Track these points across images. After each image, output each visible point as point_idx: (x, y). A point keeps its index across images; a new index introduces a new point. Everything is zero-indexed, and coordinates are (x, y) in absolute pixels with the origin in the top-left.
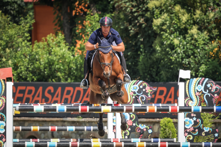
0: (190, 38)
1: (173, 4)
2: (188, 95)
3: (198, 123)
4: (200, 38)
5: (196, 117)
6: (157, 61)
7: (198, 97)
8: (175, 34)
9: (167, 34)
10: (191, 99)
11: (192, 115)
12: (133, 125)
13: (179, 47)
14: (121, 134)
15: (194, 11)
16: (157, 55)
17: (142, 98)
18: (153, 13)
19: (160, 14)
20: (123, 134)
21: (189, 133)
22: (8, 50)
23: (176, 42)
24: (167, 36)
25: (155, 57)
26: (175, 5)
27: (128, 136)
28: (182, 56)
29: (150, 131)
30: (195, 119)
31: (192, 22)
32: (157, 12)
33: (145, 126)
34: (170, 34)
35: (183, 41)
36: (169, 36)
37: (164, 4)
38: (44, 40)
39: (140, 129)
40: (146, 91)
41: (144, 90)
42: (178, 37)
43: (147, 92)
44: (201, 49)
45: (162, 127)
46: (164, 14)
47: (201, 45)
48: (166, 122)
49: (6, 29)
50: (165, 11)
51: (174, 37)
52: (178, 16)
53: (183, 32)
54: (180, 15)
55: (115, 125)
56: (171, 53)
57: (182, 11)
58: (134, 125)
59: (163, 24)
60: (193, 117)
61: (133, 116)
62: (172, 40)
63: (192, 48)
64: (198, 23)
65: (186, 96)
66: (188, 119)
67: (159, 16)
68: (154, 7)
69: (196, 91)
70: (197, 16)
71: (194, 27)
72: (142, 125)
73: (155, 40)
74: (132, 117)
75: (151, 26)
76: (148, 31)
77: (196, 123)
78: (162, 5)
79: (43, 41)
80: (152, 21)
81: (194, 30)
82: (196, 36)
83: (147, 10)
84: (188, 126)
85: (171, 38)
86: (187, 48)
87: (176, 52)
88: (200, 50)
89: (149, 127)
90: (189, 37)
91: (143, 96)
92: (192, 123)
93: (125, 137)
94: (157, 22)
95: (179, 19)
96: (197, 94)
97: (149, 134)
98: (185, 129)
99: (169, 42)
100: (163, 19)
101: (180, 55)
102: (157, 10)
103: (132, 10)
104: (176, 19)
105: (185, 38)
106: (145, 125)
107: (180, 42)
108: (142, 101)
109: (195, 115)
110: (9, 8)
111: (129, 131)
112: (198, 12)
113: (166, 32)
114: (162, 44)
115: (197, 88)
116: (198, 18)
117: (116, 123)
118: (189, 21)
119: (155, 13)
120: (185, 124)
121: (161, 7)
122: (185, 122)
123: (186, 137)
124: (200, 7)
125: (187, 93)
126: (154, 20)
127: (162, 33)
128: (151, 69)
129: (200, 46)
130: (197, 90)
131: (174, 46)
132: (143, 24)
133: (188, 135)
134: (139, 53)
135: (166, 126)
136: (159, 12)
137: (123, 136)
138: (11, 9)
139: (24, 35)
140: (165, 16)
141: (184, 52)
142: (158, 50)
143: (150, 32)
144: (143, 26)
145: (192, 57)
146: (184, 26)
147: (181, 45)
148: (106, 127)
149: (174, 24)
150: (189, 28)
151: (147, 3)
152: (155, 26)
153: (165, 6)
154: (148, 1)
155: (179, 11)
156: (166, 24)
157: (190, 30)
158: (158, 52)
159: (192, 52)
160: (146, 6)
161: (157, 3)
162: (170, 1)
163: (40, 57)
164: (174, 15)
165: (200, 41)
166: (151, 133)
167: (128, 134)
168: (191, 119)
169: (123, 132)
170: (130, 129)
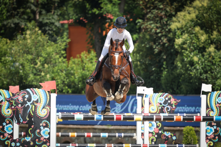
0: (208, 56)
1: (193, 25)
2: (209, 106)
3: (218, 131)
4: (217, 56)
5: (216, 126)
6: (178, 76)
7: (218, 108)
8: (195, 52)
9: (187, 52)
10: (212, 110)
11: (213, 124)
12: (159, 133)
13: (198, 64)
14: (148, 141)
15: (212, 32)
16: (178, 71)
17: (168, 109)
18: (175, 34)
19: (182, 34)
20: (150, 140)
21: (210, 140)
22: (46, 66)
23: (196, 59)
24: (188, 54)
25: (177, 73)
26: (194, 26)
27: (154, 142)
28: (201, 72)
29: (174, 138)
30: (215, 127)
31: (210, 42)
32: (178, 32)
33: (170, 134)
34: (191, 53)
35: (202, 58)
36: (189, 54)
37: (186, 26)
38: (79, 57)
39: (165, 136)
40: (171, 102)
41: (169, 102)
42: (198, 55)
43: (172, 103)
44: (217, 65)
45: (185, 134)
46: (185, 34)
47: (218, 62)
48: (188, 130)
49: (45, 47)
50: (186, 32)
51: (194, 55)
52: (198, 36)
53: (202, 50)
54: (199, 35)
55: (143, 132)
56: (190, 69)
57: (201, 31)
58: (160, 132)
59: (184, 43)
60: (214, 125)
61: (159, 124)
62: (192, 58)
63: (209, 64)
64: (215, 43)
65: (207, 107)
66: (209, 127)
67: (180, 36)
68: (176, 28)
69: (216, 102)
70: (214, 36)
71: (211, 46)
72: (167, 132)
73: (177, 57)
74: (158, 125)
75: (173, 45)
76: (171, 49)
77: (216, 131)
78: (183, 26)
79: (77, 58)
80: (174, 41)
81: (212, 49)
82: (213, 54)
83: (170, 31)
84: (209, 133)
85: (191, 56)
86: (205, 65)
87: (195, 68)
88: (217, 66)
89: (173, 134)
90: (207, 55)
91: (169, 107)
92: (212, 131)
93: (152, 142)
94: (179, 41)
95: (198, 39)
96: (218, 105)
97: (173, 140)
98: (207, 136)
99: (189, 59)
100: (184, 39)
101: (199, 71)
102: (179, 31)
103: (156, 31)
104: (195, 39)
105: (203, 56)
106: (169, 133)
107: (199, 59)
108: (168, 111)
109: (215, 124)
110: (47, 28)
111: (156, 138)
112: (215, 33)
113: (186, 50)
114: (182, 61)
115: (217, 100)
116: (215, 38)
117: (144, 130)
118: (207, 41)
119: (177, 33)
120: (206, 132)
121: (182, 28)
122: (206, 130)
123: (207, 143)
124: (217, 28)
125: (209, 104)
126: (176, 40)
127: (183, 51)
128: (173, 83)
129: (217, 63)
130: (218, 102)
131: (193, 63)
132: (166, 43)
133: (209, 141)
134: (162, 69)
135: (188, 134)
136: (180, 33)
137: (151, 142)
138: (49, 30)
139: (60, 52)
140: (186, 36)
141: (202, 68)
142: (179, 67)
143: (172, 50)
144: (166, 45)
145: (209, 72)
146: (203, 45)
147: (200, 62)
148: (135, 134)
149: (194, 43)
150: (207, 47)
151: (170, 25)
152: (177, 45)
153: (186, 27)
154: (171, 23)
155: (199, 31)
156: (186, 43)
157: (208, 48)
158: (179, 68)
159: (210, 68)
160: (169, 28)
161: (179, 25)
162: (190, 23)
163: (75, 72)
164: (194, 35)
165: (217, 59)
166: (175, 140)
167: (155, 140)
168: (212, 128)
169: (151, 139)
170: (156, 136)
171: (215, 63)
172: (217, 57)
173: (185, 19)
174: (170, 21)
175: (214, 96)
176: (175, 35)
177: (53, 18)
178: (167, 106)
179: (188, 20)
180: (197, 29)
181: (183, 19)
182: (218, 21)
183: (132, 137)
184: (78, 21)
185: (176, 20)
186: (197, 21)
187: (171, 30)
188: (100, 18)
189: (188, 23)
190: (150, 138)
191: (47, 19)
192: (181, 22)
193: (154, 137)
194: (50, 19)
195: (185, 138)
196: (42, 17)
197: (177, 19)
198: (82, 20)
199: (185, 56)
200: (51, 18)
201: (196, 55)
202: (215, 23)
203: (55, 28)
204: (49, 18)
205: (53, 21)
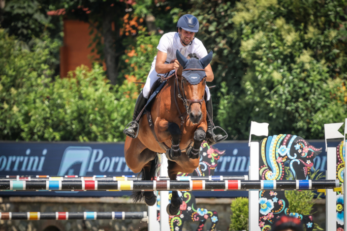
0: (298, 71)
1: (273, 17)
2: (265, 161)
3: (280, 206)
4: (314, 71)
5: (277, 196)
6: (247, 108)
7: (280, 165)
8: (275, 63)
9: (262, 64)
10: (270, 169)
11: (272, 194)
12: (187, 210)
13: (281, 84)
14: (168, 224)
15: (306, 28)
16: (247, 98)
17: (202, 167)
18: (240, 32)
19: (253, 32)
20: (172, 224)
21: (267, 222)
22: (13, 91)
23: (277, 76)
24: (263, 66)
25: (245, 102)
26: (275, 18)
27: (179, 227)
28: (287, 98)
29: (214, 219)
30: (275, 200)
31: (302, 45)
32: (247, 30)
33: (206, 212)
34: (268, 64)
35: (288, 74)
36: (265, 67)
37: (260, 17)
38: (72, 75)
39: (198, 215)
40: (208, 155)
41: (205, 154)
42: (281, 68)
43: (209, 157)
44: (316, 87)
45: (234, 212)
46: (258, 32)
47: (316, 81)
48: (240, 204)
49: (12, 57)
50: (260, 28)
51: (274, 69)
52: (281, 36)
53: (289, 60)
54: (283, 33)
55: (159, 209)
56: (268, 95)
57: (286, 27)
58: (189, 209)
59: (257, 48)
60: (273, 196)
61: (187, 195)
62: (270, 73)
63: (301, 85)
64: (312, 48)
65: (261, 164)
66: (265, 199)
67: (250, 36)
68: (243, 22)
69: (277, 155)
70: (310, 35)
71: (305, 51)
72: (202, 209)
73: (245, 74)
74: (186, 197)
75: (238, 52)
76: (234, 59)
77: (277, 206)
78: (256, 18)
79: (70, 77)
80: (240, 45)
81: (305, 57)
82: (307, 66)
83: (231, 27)
84: (265, 210)
85: (269, 70)
86: (295, 86)
87: (276, 92)
88: (315, 89)
89: (213, 212)
90: (297, 69)
91: (204, 163)
92: (270, 206)
93: (174, 228)
94: (247, 45)
95: (282, 40)
96: (279, 160)
97: (213, 223)
98: (261, 215)
99: (266, 76)
100: (257, 40)
101: (284, 97)
102: (247, 27)
103: (207, 27)
104: (277, 41)
105: (290, 70)
106: (206, 210)
107: (284, 76)
108: (202, 172)
109: (276, 194)
110: (20, 24)
111: (182, 219)
112: (311, 29)
113: (261, 59)
114: (255, 80)
115: (278, 151)
116: (311, 39)
117: (160, 206)
118: (297, 43)
119: (245, 31)
120: (260, 208)
121: (253, 22)
122: (260, 205)
123: (261, 228)
124: (314, 22)
125: (264, 159)
126: (244, 44)
127: (255, 61)
128: (238, 120)
129: (315, 83)
130: (279, 155)
131: (273, 83)
132: (225, 49)
133: (265, 225)
134: (219, 94)
135: (240, 211)
136: (250, 31)
137: (172, 227)
138: (23, 27)
139: (40, 67)
140: (260, 35)
141: (289, 92)
142: (248, 90)
143: (237, 62)
144: (226, 52)
145: (301, 100)
146: (289, 50)
147: (284, 82)
148: (145, 213)
149: (274, 47)
150: (297, 54)
151: (231, 17)
152: (244, 52)
153: (261, 20)
154: (233, 13)
155: (282, 27)
156: (261, 48)
157: (299, 56)
158: (249, 93)
159: (303, 92)
160: (230, 21)
161: (247, 16)
162: (267, 12)
163: (65, 102)
164: (273, 34)
165: (315, 76)
166: (217, 222)
167: (180, 224)
168: (270, 201)
169: (172, 221)
170: (182, 216)
171: (312, 84)
172: (315, 73)
173: (258, 5)
174: (231, 9)
175: (272, 143)
176: (242, 34)
177: (29, 6)
178: (202, 161)
179: (265, 7)
180: (280, 22)
181: (255, 6)
182: (316, 8)
183: (141, 218)
184: (73, 11)
185: (243, 8)
186: (279, 9)
187: (234, 26)
188: (112, 5)
189: (263, 12)
190: (170, 220)
191: (20, 8)
192: (251, 11)
193: (178, 218)
194: (24, 8)
195: (235, 218)
196: (10, 4)
197: (244, 6)
198: (81, 9)
199: (258, 71)
200: (26, 5)
201: (278, 68)
202: (311, 12)
203: (33, 23)
204: (22, 6)
205: (30, 11)
